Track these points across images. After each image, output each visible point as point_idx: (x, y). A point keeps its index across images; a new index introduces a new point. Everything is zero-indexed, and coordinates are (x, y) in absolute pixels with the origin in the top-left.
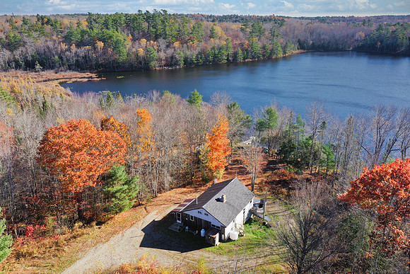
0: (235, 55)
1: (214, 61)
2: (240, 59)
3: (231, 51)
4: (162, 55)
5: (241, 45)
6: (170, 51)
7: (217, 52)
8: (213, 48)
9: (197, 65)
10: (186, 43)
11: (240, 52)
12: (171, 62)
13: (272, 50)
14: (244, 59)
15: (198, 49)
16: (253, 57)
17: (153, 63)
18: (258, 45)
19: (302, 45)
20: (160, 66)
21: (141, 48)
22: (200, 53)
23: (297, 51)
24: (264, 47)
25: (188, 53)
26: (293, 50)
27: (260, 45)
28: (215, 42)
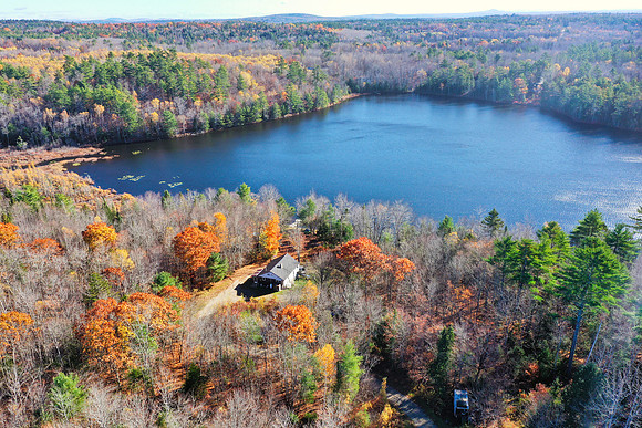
0: (271, 112)
1: (246, 121)
2: (278, 115)
3: (266, 107)
4: (182, 118)
5: (278, 97)
6: (191, 113)
7: (249, 110)
8: (244, 105)
9: (226, 128)
10: (209, 99)
11: (277, 106)
12: (194, 126)
13: (316, 101)
14: (283, 115)
15: (226, 107)
16: (294, 111)
17: (172, 130)
18: (297, 94)
19: (352, 86)
20: (181, 133)
21: (154, 110)
22: (228, 113)
23: (348, 96)
24: (306, 99)
25: (214, 113)
26: (343, 95)
27: (300, 95)
28: (245, 96)
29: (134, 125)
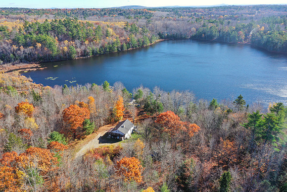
0: (122, 47)
1: (110, 51)
2: (125, 49)
3: (119, 45)
4: (79, 50)
5: (125, 40)
6: (83, 47)
7: (111, 46)
8: (109, 43)
9: (100, 55)
10: (92, 41)
11: (125, 45)
12: (84, 54)
13: (143, 42)
14: (128, 48)
15: (100, 45)
16: (133, 47)
17: (73, 55)
18: (135, 39)
19: (161, 36)
20: (78, 57)
21: (65, 46)
22: (101, 47)
23: (159, 40)
24: (139, 41)
25: (94, 47)
26: (156, 40)
27: (136, 39)
28: (109, 39)
29: (55, 53)
